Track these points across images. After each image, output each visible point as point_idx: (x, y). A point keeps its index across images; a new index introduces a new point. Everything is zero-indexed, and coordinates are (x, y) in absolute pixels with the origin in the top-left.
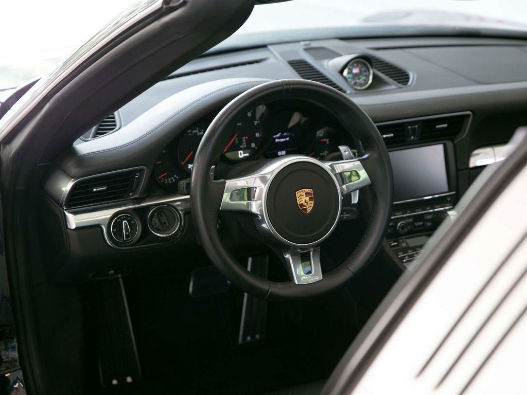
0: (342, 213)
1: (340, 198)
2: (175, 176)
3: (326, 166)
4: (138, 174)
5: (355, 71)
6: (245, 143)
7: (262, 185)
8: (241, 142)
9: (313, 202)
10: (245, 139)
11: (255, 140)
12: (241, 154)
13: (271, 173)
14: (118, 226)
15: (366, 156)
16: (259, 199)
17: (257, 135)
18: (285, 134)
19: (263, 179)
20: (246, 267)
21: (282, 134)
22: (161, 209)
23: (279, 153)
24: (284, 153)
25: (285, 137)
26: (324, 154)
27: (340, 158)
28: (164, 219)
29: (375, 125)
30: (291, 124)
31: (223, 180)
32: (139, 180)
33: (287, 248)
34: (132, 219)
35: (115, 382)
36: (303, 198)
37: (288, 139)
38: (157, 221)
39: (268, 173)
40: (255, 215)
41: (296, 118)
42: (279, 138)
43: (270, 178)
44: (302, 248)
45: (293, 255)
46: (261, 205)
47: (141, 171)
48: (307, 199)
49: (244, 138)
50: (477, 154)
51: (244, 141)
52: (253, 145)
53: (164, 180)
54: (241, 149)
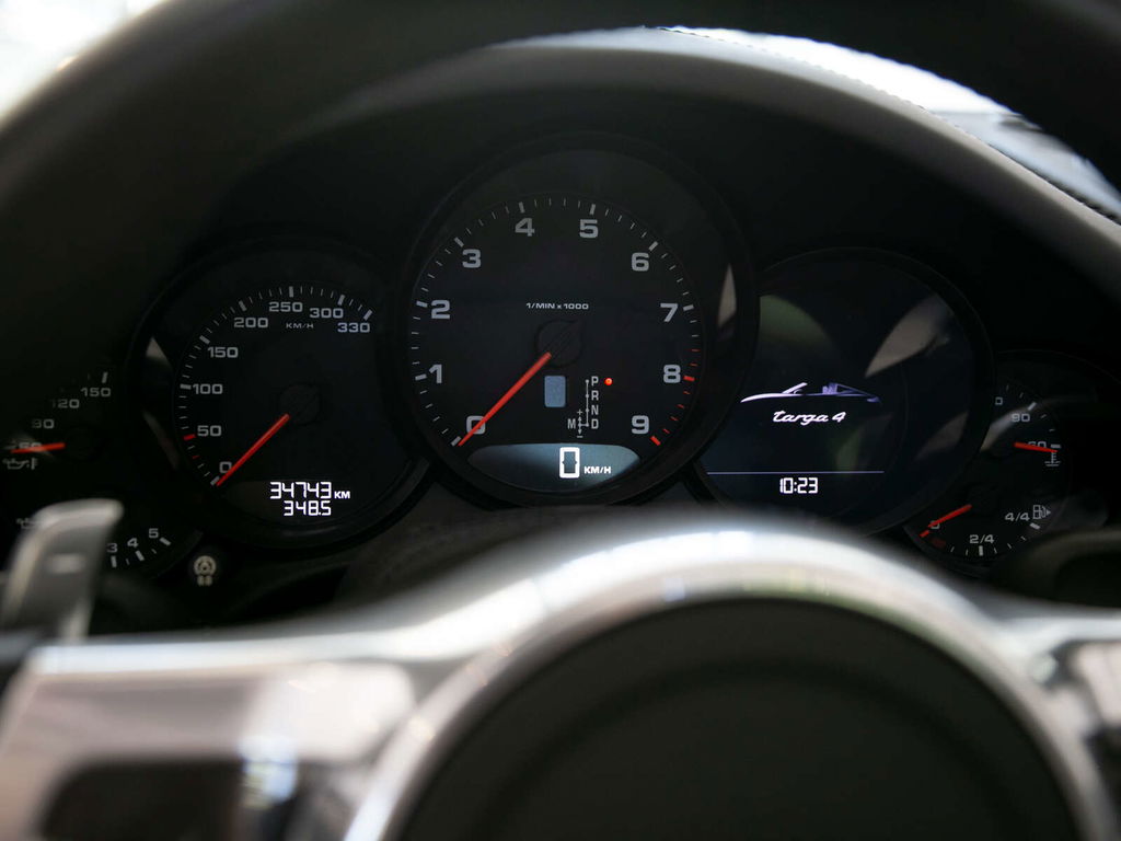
2: (153, 533)
6: (595, 410)
10: (600, 386)
12: (573, 464)
18: (828, 391)
21: (815, 386)
23: (787, 481)
25: (830, 406)
26: (1025, 517)
30: (880, 363)
37: (839, 417)
42: (791, 406)
49: (595, 380)
51: (595, 395)
52: (641, 424)
54: (570, 438)
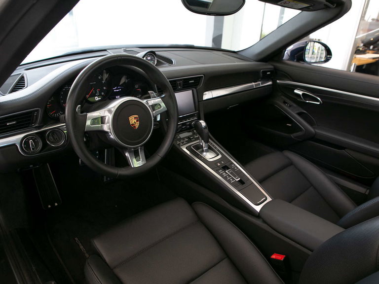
0: (154, 125)
1: (153, 119)
2: (61, 112)
3: (144, 102)
4: (36, 113)
5: (149, 58)
6: (98, 93)
7: (109, 115)
8: (96, 92)
9: (139, 122)
10: (98, 90)
11: (103, 90)
12: (97, 99)
13: (114, 107)
14: (27, 143)
15: (163, 96)
16: (108, 123)
17: (105, 88)
18: (119, 87)
19: (110, 111)
20: (104, 162)
22: (53, 131)
23: (116, 97)
24: (119, 97)
25: (119, 89)
27: (149, 97)
28: (56, 137)
29: (168, 80)
30: (121, 84)
31: (85, 113)
32: (37, 116)
33: (126, 149)
34: (36, 139)
35: (49, 206)
36: (133, 120)
38: (52, 138)
39: (112, 108)
40: (107, 132)
41: (123, 80)
42: (116, 89)
43: (114, 110)
44: (134, 148)
45: (130, 152)
46: (110, 126)
47: (37, 111)
48: (135, 121)
50: (206, 94)
52: (103, 93)
53: (54, 115)
54: (96, 96)
